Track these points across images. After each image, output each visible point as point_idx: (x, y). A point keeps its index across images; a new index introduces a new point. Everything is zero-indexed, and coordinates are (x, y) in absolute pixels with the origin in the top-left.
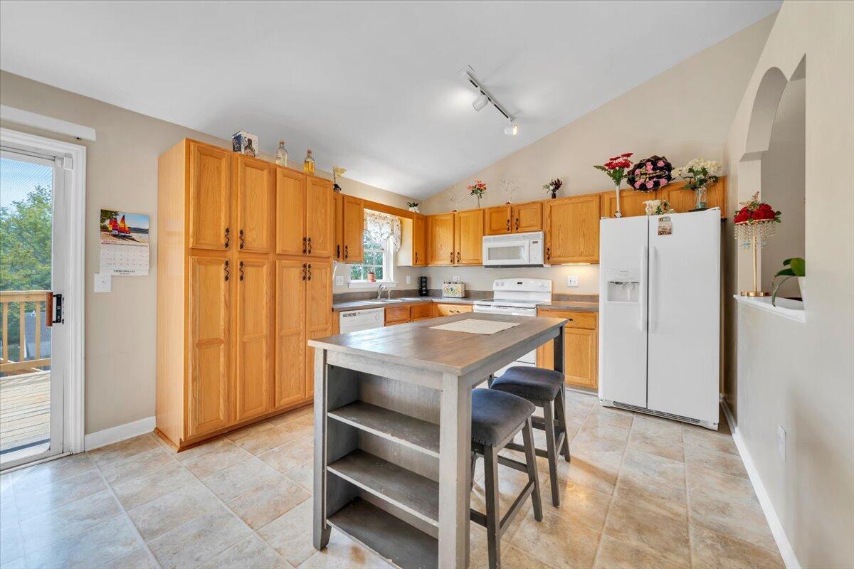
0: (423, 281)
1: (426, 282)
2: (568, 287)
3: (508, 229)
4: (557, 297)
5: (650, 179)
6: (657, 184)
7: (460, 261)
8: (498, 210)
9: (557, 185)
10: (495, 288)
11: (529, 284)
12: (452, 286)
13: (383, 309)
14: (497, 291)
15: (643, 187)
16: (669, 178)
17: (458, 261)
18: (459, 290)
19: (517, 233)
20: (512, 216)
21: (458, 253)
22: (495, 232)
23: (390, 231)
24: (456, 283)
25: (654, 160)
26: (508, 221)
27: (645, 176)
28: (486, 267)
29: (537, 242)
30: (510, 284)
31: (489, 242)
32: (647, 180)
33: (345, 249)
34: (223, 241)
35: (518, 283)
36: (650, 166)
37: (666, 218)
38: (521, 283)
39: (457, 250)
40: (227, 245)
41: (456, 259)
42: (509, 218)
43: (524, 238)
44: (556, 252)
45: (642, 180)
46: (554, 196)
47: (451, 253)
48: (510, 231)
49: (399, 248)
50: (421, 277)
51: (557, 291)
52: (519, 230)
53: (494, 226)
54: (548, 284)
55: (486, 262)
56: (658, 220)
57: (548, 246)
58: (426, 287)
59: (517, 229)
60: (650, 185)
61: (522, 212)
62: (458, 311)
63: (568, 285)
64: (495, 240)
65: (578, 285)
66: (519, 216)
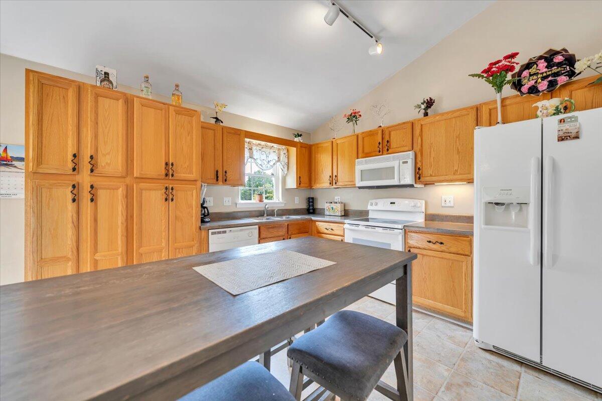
0: (311, 201)
1: (313, 202)
2: (442, 207)
3: (379, 151)
4: (430, 218)
5: (543, 78)
6: (552, 84)
7: (338, 184)
8: (371, 134)
9: (430, 103)
10: (369, 208)
11: (403, 204)
12: (333, 205)
13: (257, 226)
14: (371, 210)
15: (533, 90)
16: (572, 74)
17: (336, 183)
18: (338, 208)
19: (387, 154)
20: (383, 139)
21: (336, 176)
22: (367, 155)
23: (276, 158)
24: (336, 203)
25: (549, 57)
26: (379, 143)
27: (535, 77)
28: (360, 188)
29: (406, 162)
30: (384, 204)
31: (362, 165)
32: (540, 80)
33: (224, 174)
34: (70, 165)
35: (391, 203)
36: (542, 64)
37: (570, 118)
38: (394, 203)
39: (335, 174)
40: (74, 169)
41: (334, 182)
42: (380, 141)
43: (394, 159)
44: (427, 171)
45: (532, 83)
46: (426, 114)
47: (330, 177)
48: (381, 153)
49: (286, 173)
50: (309, 198)
51: (432, 211)
52: (390, 151)
53: (367, 150)
54: (421, 204)
55: (359, 183)
56: (557, 122)
57: (419, 165)
58: (313, 206)
59: (388, 150)
60: (543, 86)
61: (392, 133)
62: (332, 229)
63: (443, 205)
64: (366, 163)
65: (452, 205)
66: (390, 137)
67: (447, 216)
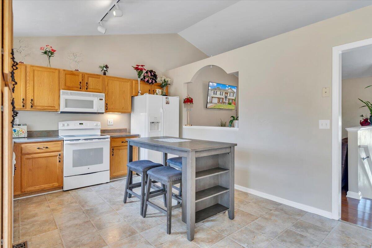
3: (80, 88)
6: (152, 82)
7: (33, 107)
9: (107, 68)
10: (60, 128)
11: (87, 124)
15: (148, 81)
18: (24, 130)
19: (85, 91)
20: (82, 80)
21: (32, 100)
22: (69, 88)
24: (19, 125)
25: (151, 71)
26: (80, 83)
27: (148, 77)
29: (102, 99)
30: (74, 124)
32: (149, 79)
35: (80, 124)
36: (149, 74)
37: (168, 98)
38: (82, 124)
39: (30, 97)
41: (30, 105)
42: (81, 81)
43: (94, 96)
44: (110, 106)
46: (105, 74)
47: (23, 99)
48: (81, 89)
51: (104, 128)
52: (88, 90)
53: (68, 84)
56: (165, 98)
57: (107, 102)
59: (87, 89)
60: (150, 81)
61: (90, 78)
62: (47, 148)
63: (108, 124)
64: (71, 94)
65: (113, 124)
66: (88, 81)
67: (111, 130)
